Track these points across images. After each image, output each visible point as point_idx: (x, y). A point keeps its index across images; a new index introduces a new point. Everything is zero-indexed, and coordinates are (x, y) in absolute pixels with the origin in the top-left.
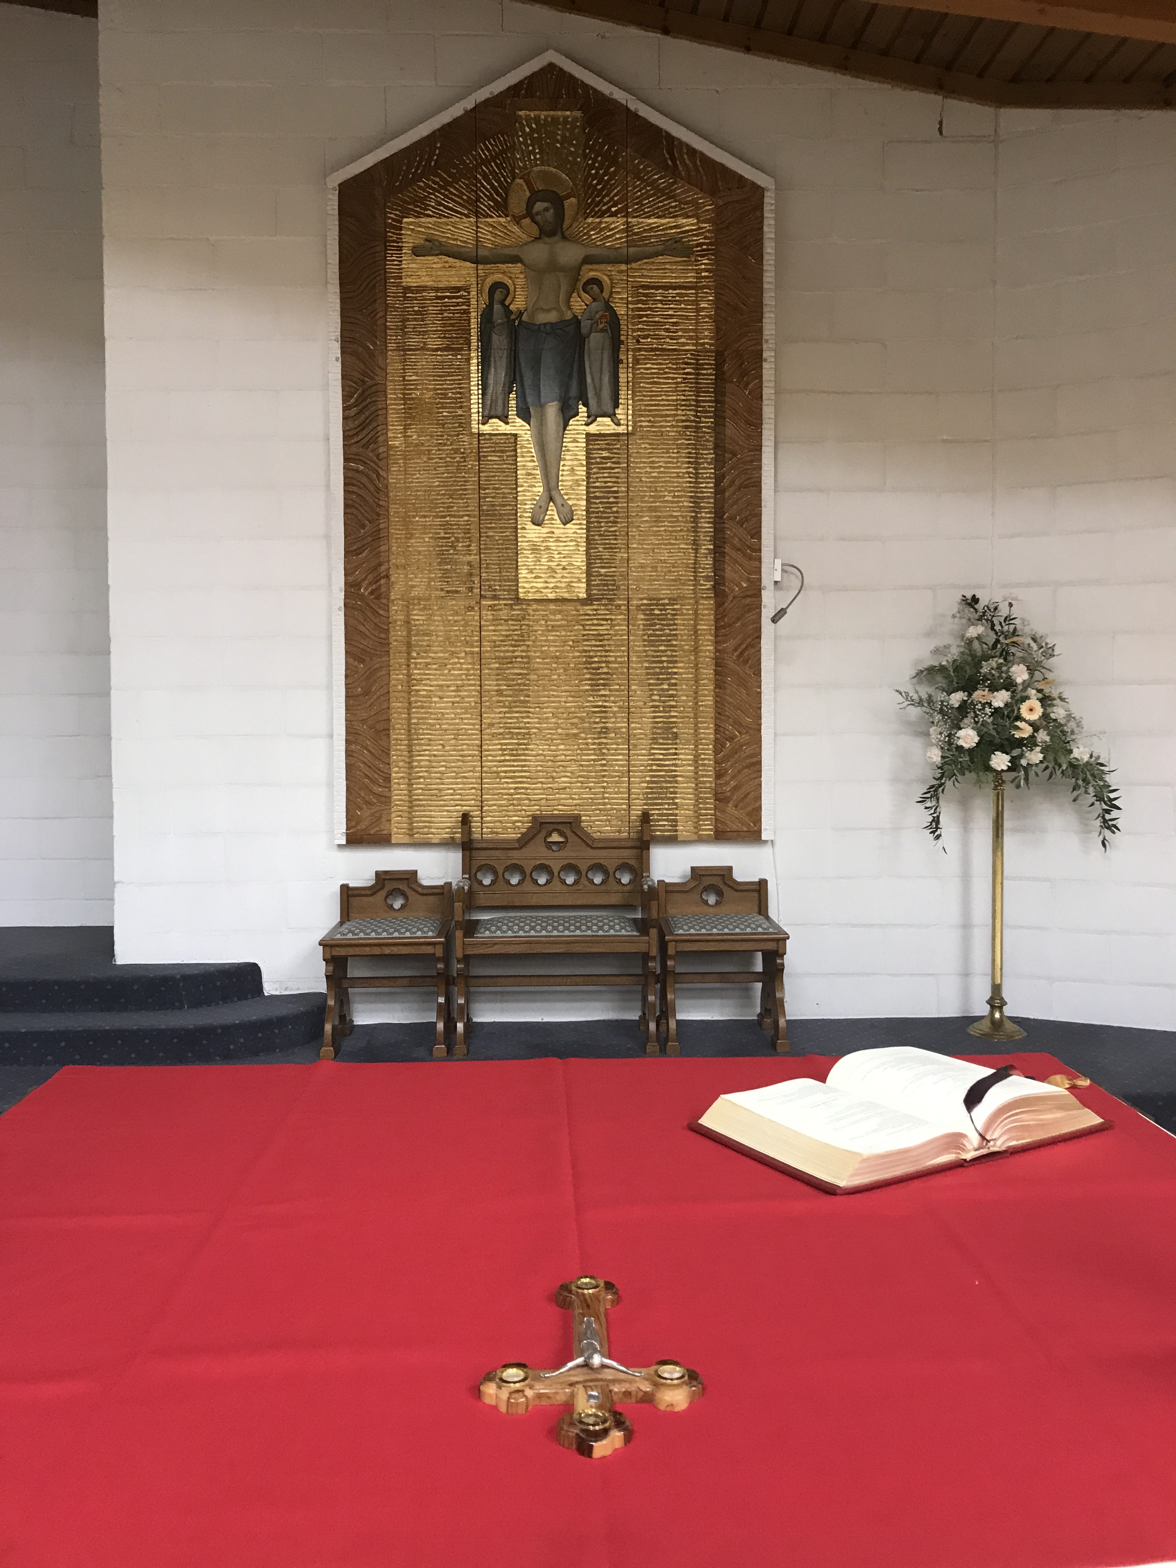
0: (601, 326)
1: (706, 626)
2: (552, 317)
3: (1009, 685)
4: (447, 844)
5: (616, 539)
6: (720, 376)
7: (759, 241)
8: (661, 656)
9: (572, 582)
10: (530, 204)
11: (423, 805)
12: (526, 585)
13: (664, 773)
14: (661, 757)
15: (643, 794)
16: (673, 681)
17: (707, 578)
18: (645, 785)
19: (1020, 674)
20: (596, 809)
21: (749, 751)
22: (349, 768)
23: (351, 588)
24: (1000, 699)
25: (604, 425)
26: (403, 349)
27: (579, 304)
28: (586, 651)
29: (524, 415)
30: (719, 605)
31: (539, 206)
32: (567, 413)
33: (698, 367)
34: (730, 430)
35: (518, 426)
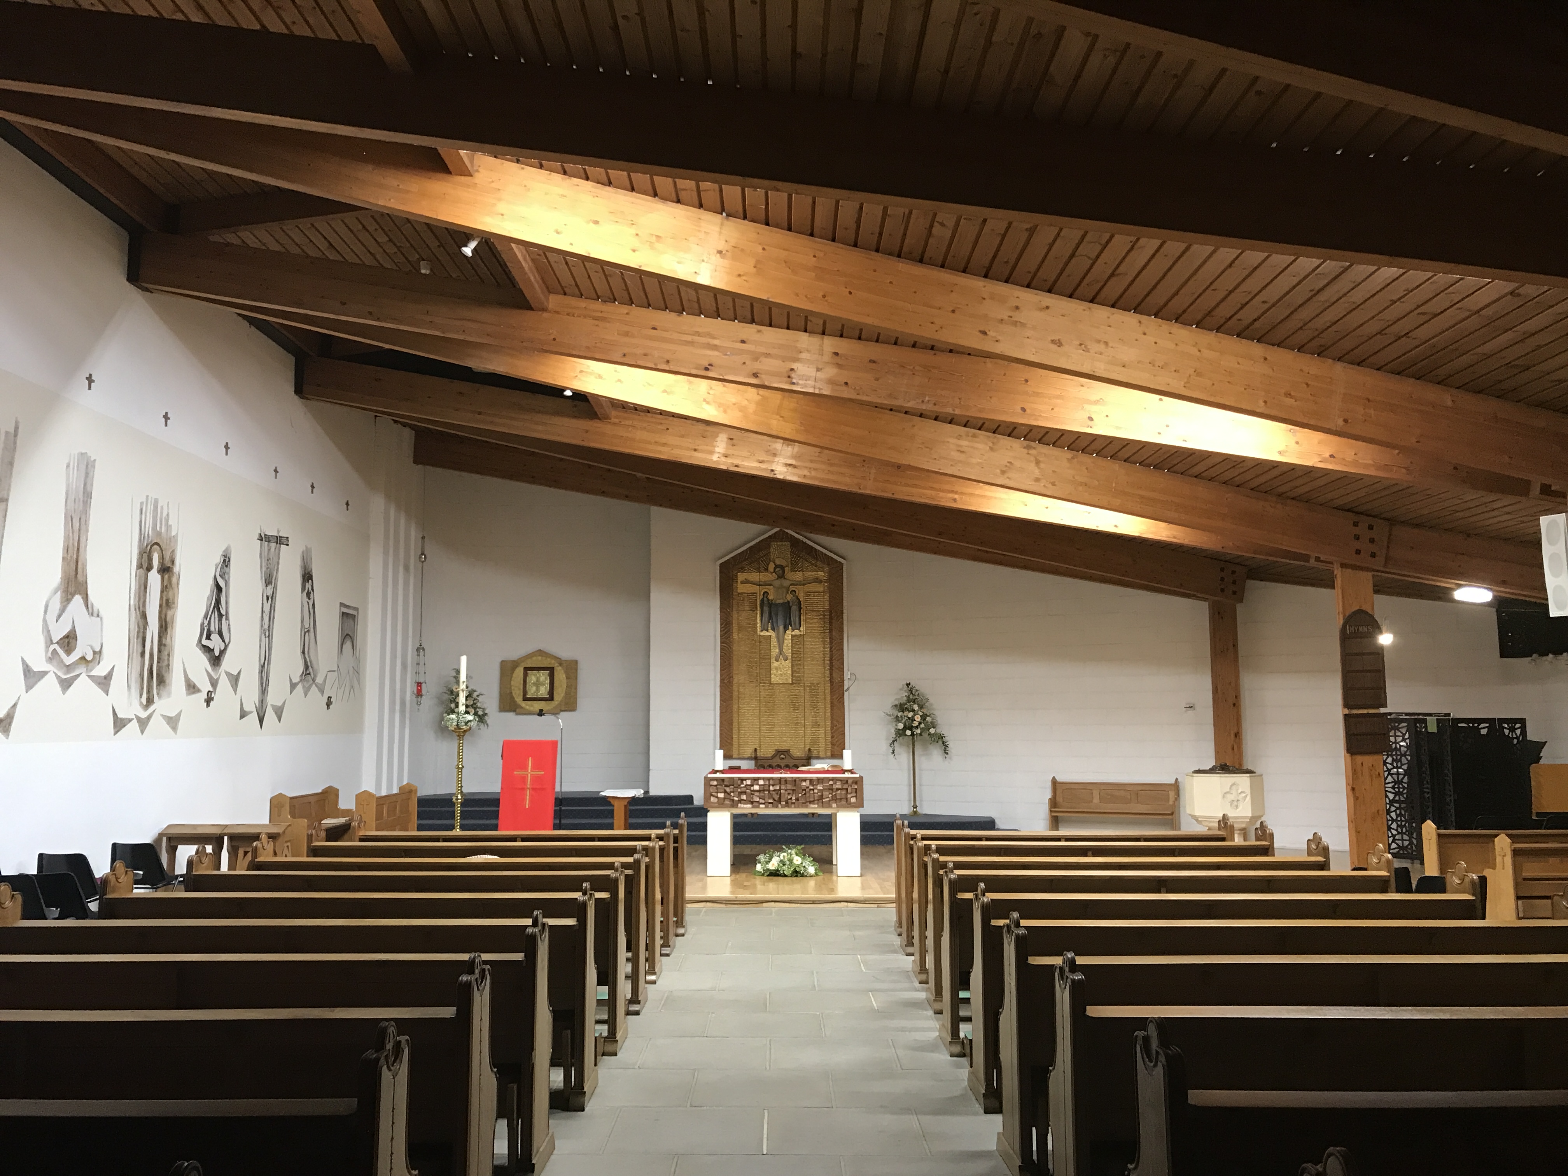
0: (795, 604)
1: (828, 691)
2: (781, 601)
3: (913, 711)
4: (749, 759)
5: (800, 666)
6: (831, 618)
7: (842, 579)
8: (814, 701)
9: (787, 678)
10: (775, 569)
11: (743, 746)
12: (773, 679)
13: (815, 736)
14: (815, 731)
15: (809, 743)
16: (818, 708)
17: (828, 677)
18: (810, 740)
19: (916, 707)
20: (795, 748)
21: (841, 730)
22: (721, 734)
23: (722, 681)
24: (910, 715)
25: (797, 632)
26: (738, 611)
27: (789, 597)
28: (791, 699)
29: (773, 629)
30: (831, 685)
31: (777, 569)
32: (786, 629)
33: (824, 615)
34: (834, 633)
35: (771, 633)
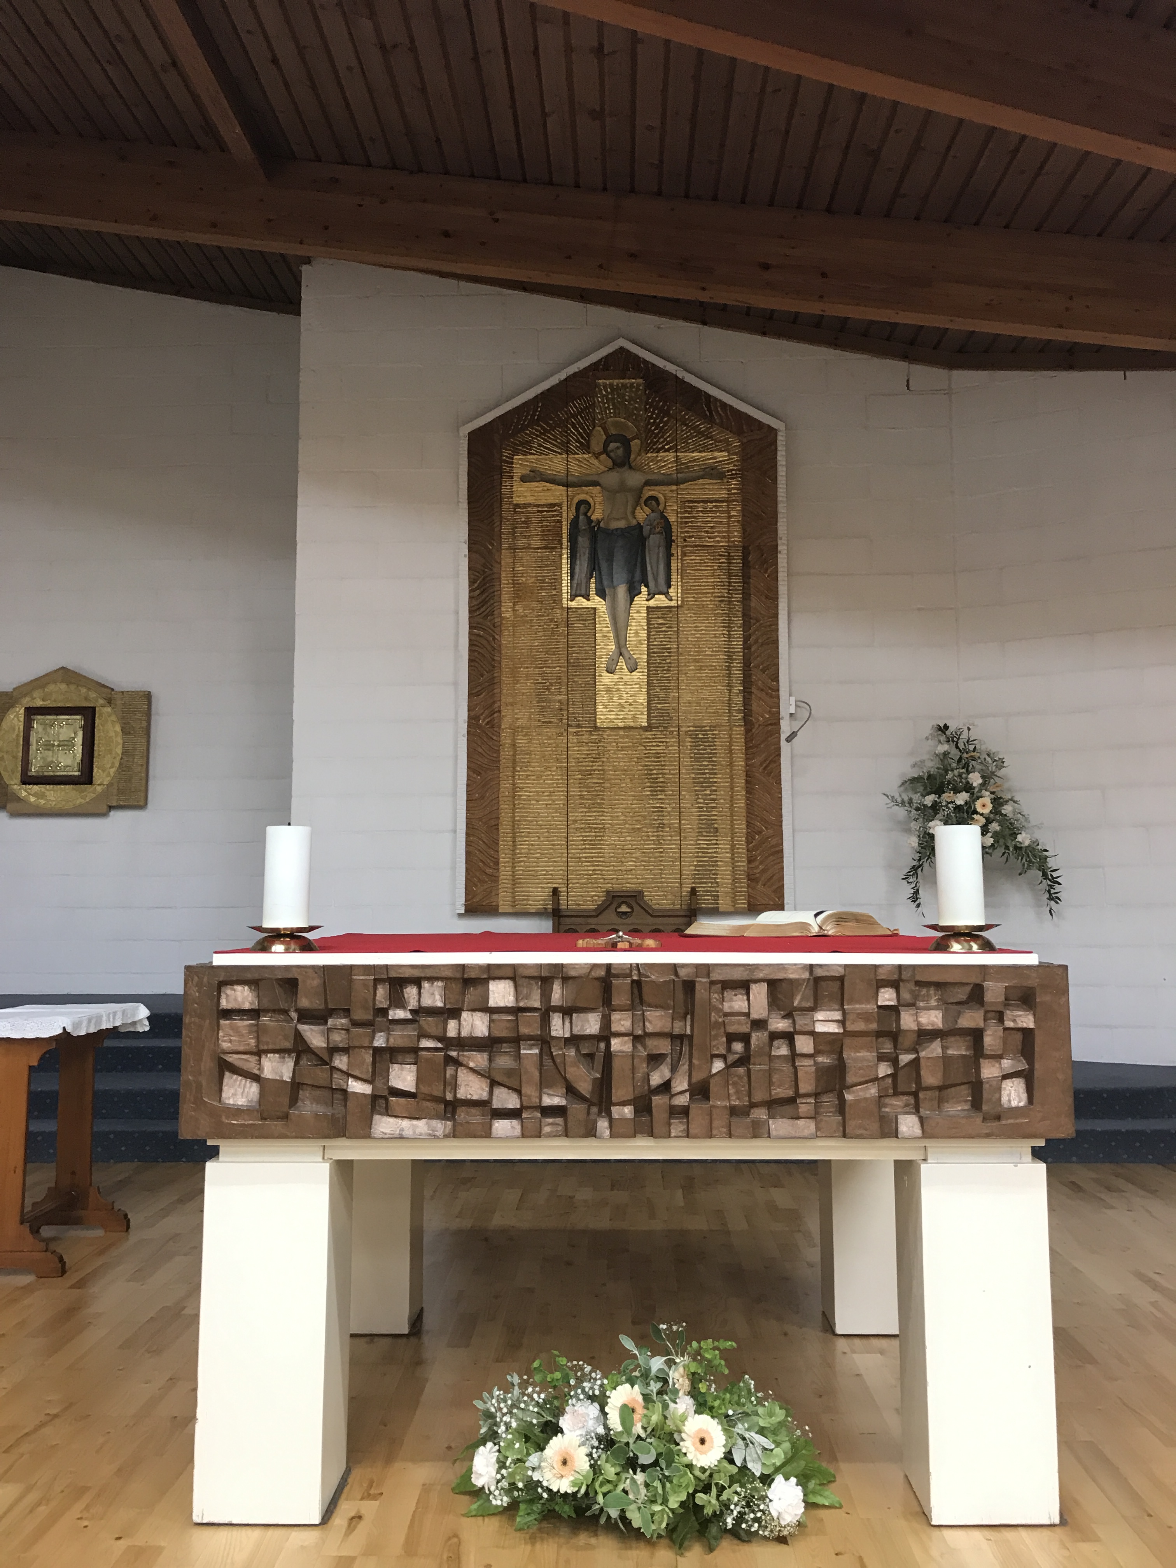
0: (657, 530)
1: (739, 746)
2: (622, 524)
3: (968, 788)
4: (540, 914)
5: (669, 683)
6: (746, 563)
7: (774, 466)
8: (704, 769)
9: (636, 714)
10: (606, 445)
11: (524, 883)
12: (602, 717)
13: (707, 859)
14: (705, 846)
15: (692, 875)
16: (714, 788)
17: (739, 711)
18: (693, 868)
19: (976, 779)
20: (655, 887)
21: (774, 841)
22: (468, 853)
23: (473, 720)
24: (961, 798)
25: (660, 600)
26: (513, 549)
27: (642, 514)
28: (646, 766)
29: (601, 593)
30: (747, 731)
31: (612, 446)
32: (633, 592)
33: (729, 558)
34: (754, 602)
35: (596, 602)
